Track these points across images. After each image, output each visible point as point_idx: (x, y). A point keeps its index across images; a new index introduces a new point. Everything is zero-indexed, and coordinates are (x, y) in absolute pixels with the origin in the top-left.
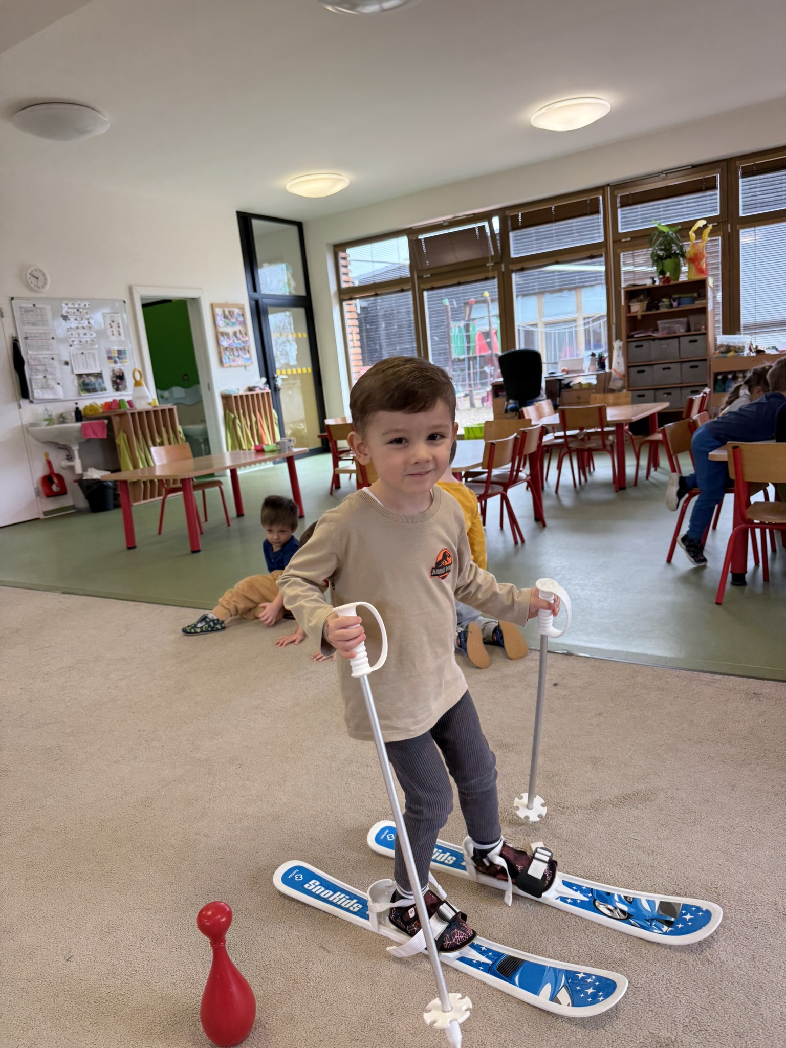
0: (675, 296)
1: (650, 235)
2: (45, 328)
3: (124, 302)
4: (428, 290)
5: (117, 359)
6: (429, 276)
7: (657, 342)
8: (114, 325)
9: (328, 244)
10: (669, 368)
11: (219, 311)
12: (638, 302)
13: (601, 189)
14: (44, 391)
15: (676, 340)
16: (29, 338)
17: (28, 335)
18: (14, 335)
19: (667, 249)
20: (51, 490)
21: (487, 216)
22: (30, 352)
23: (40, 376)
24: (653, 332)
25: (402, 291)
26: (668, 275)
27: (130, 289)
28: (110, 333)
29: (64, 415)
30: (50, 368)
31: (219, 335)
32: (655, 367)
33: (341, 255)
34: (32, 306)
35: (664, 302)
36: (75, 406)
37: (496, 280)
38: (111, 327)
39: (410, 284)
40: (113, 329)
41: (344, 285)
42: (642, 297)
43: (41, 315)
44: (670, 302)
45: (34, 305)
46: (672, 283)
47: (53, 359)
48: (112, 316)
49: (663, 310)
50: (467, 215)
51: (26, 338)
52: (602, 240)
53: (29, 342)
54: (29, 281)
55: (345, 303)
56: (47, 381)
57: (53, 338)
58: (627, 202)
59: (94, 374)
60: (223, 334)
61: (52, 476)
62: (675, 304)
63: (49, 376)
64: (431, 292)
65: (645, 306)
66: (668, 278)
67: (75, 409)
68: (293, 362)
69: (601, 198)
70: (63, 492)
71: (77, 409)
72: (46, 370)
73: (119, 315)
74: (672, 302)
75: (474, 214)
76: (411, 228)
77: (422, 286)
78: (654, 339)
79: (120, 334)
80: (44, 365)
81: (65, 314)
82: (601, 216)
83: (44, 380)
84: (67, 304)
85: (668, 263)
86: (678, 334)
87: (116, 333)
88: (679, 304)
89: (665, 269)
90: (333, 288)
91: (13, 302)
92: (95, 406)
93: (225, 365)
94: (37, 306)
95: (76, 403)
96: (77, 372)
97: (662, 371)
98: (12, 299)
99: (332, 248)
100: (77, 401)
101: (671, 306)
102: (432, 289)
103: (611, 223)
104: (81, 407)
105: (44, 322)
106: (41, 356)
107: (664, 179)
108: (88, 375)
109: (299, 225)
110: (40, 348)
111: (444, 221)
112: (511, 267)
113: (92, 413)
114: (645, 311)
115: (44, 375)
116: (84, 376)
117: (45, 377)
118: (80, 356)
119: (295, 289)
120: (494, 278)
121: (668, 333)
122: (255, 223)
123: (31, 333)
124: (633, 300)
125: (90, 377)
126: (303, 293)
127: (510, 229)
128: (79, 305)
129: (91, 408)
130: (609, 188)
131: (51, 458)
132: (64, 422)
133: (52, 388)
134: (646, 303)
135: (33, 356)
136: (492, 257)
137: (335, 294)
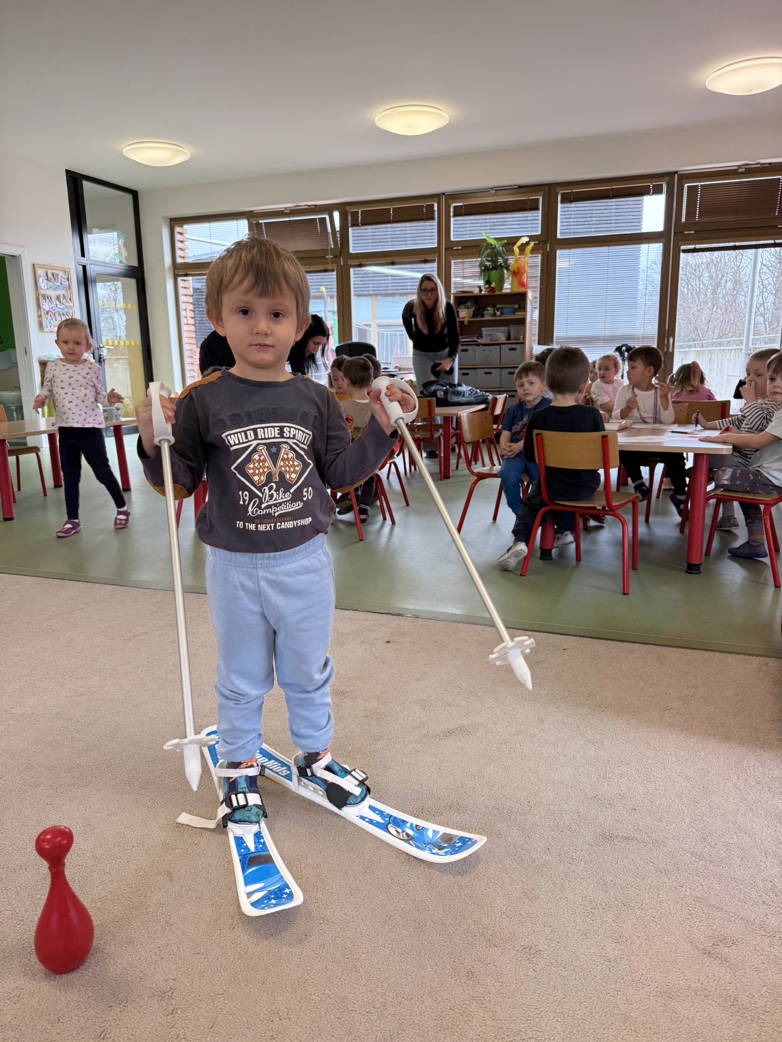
0: (498, 306)
1: (479, 246)
7: (481, 347)
9: (164, 217)
10: (490, 373)
11: (41, 272)
12: (465, 308)
13: (437, 197)
15: (498, 347)
19: (494, 261)
21: (329, 209)
24: (477, 338)
26: (493, 285)
31: (40, 296)
32: (478, 370)
33: (178, 229)
35: (488, 310)
37: (335, 273)
41: (179, 260)
42: (469, 304)
44: (494, 311)
46: (497, 293)
49: (487, 318)
50: (308, 206)
52: (435, 245)
55: (179, 279)
58: (459, 212)
60: (44, 297)
62: (498, 313)
65: (472, 313)
66: (493, 287)
68: (121, 333)
69: (436, 205)
74: (496, 311)
75: (315, 205)
76: (252, 211)
78: (478, 345)
82: (435, 223)
85: (494, 273)
86: (499, 342)
88: (502, 314)
89: (491, 279)
90: (168, 261)
93: (46, 330)
97: (483, 374)
99: (169, 221)
101: (495, 314)
103: (444, 230)
107: (493, 195)
109: (134, 194)
111: (286, 208)
112: (350, 262)
114: (471, 318)
119: (127, 258)
120: (333, 270)
121: (491, 341)
122: (86, 184)
124: (462, 306)
126: (135, 264)
127: (350, 225)
130: (444, 196)
134: (472, 310)
136: (332, 249)
137: (169, 268)
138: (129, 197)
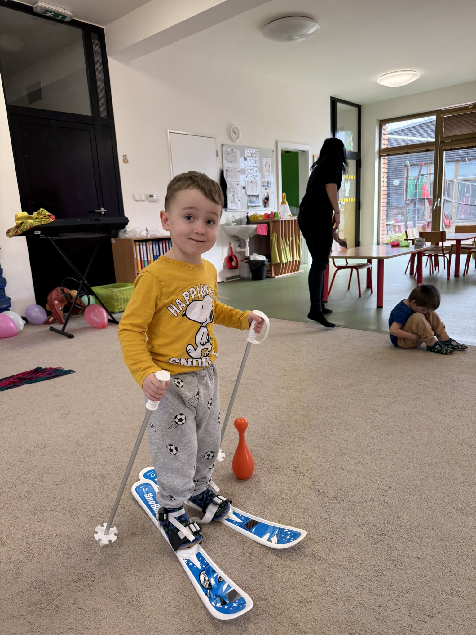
2: (236, 165)
3: (273, 151)
4: (446, 150)
5: (267, 187)
6: (450, 141)
8: (267, 165)
9: (377, 120)
14: (232, 204)
16: (229, 171)
17: (228, 169)
18: (221, 168)
20: (231, 265)
22: (228, 180)
23: (231, 195)
25: (427, 151)
27: (277, 143)
28: (265, 170)
29: (241, 220)
30: (236, 190)
33: (384, 127)
34: (231, 150)
36: (246, 215)
38: (266, 167)
39: (435, 146)
40: (266, 168)
41: (383, 147)
43: (235, 157)
45: (232, 150)
47: (238, 184)
48: (267, 160)
51: (227, 170)
53: (228, 173)
54: (232, 134)
55: (382, 158)
56: (234, 199)
57: (239, 171)
59: (255, 195)
61: (233, 256)
63: (235, 196)
64: (449, 152)
67: (246, 217)
68: (347, 195)
70: (236, 267)
71: (247, 216)
72: (234, 192)
73: (270, 159)
76: (441, 110)
77: (444, 148)
79: (269, 171)
80: (234, 188)
81: (246, 157)
83: (233, 197)
84: (247, 150)
87: (268, 171)
90: (376, 148)
91: (223, 147)
92: (257, 215)
94: (234, 150)
95: (247, 213)
96: (248, 194)
98: (223, 145)
99: (379, 122)
100: (247, 212)
102: (451, 150)
104: (249, 215)
105: (236, 161)
106: (233, 183)
108: (253, 196)
109: (359, 107)
110: (232, 177)
111: (469, 105)
113: (255, 220)
115: (233, 194)
116: (251, 196)
117: (233, 196)
118: (250, 183)
119: (354, 148)
122: (339, 105)
123: (229, 168)
125: (254, 198)
126: (356, 150)
128: (253, 151)
129: (254, 216)
131: (232, 246)
132: (241, 224)
133: (236, 203)
135: (229, 182)
137: (377, 152)
138: (355, 110)
